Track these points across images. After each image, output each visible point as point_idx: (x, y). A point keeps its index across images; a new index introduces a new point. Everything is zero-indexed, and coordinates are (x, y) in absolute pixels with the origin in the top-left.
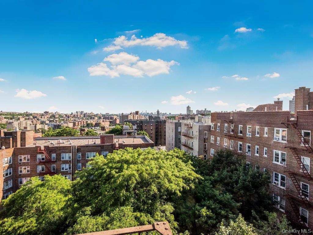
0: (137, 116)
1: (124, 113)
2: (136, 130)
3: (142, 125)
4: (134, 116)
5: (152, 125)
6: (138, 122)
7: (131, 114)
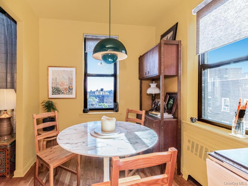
0: (102, 92)
1: (92, 91)
2: (98, 102)
3: (103, 99)
4: (100, 92)
5: (111, 99)
6: (100, 96)
7: (97, 90)
